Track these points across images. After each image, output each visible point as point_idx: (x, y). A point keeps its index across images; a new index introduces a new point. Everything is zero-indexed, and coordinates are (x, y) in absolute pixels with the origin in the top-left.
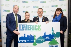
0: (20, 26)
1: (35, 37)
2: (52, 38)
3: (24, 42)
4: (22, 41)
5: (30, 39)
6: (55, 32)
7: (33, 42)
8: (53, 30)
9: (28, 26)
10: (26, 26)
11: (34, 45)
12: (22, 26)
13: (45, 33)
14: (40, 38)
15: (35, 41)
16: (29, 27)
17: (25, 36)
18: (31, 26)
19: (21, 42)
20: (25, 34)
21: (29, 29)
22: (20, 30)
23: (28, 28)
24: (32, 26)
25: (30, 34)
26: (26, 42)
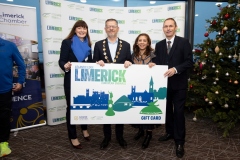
0: (76, 71)
1: (112, 96)
2: (150, 101)
3: (85, 108)
4: (81, 106)
5: (99, 102)
6: (156, 88)
7: (106, 108)
8: (152, 83)
9: (97, 70)
10: (92, 71)
11: (107, 114)
12: (82, 71)
13: (133, 89)
14: (123, 99)
15: (110, 106)
16: (99, 73)
17: (88, 94)
18: (102, 71)
19: (78, 108)
20: (88, 91)
21: (99, 78)
22: (77, 79)
23: (97, 75)
24: (105, 71)
25: (99, 90)
26: (90, 108)
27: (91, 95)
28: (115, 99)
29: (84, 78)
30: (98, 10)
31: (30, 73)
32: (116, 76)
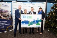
3: (24, 24)
5: (27, 23)
7: (28, 24)
11: (28, 25)
13: (34, 20)
14: (32, 22)
15: (29, 24)
19: (22, 24)
22: (22, 18)
23: (26, 17)
25: (27, 20)
26: (25, 24)
27: (25, 21)
28: (30, 22)
29: (23, 18)
30: (25, 4)
31: (9, 19)
32: (30, 17)
